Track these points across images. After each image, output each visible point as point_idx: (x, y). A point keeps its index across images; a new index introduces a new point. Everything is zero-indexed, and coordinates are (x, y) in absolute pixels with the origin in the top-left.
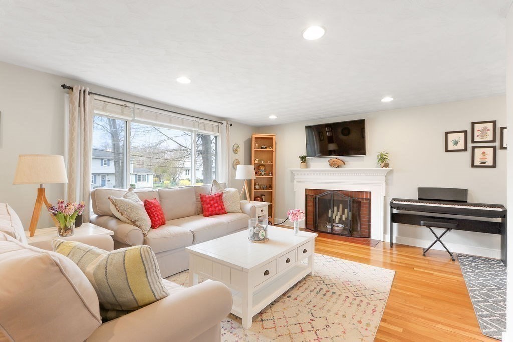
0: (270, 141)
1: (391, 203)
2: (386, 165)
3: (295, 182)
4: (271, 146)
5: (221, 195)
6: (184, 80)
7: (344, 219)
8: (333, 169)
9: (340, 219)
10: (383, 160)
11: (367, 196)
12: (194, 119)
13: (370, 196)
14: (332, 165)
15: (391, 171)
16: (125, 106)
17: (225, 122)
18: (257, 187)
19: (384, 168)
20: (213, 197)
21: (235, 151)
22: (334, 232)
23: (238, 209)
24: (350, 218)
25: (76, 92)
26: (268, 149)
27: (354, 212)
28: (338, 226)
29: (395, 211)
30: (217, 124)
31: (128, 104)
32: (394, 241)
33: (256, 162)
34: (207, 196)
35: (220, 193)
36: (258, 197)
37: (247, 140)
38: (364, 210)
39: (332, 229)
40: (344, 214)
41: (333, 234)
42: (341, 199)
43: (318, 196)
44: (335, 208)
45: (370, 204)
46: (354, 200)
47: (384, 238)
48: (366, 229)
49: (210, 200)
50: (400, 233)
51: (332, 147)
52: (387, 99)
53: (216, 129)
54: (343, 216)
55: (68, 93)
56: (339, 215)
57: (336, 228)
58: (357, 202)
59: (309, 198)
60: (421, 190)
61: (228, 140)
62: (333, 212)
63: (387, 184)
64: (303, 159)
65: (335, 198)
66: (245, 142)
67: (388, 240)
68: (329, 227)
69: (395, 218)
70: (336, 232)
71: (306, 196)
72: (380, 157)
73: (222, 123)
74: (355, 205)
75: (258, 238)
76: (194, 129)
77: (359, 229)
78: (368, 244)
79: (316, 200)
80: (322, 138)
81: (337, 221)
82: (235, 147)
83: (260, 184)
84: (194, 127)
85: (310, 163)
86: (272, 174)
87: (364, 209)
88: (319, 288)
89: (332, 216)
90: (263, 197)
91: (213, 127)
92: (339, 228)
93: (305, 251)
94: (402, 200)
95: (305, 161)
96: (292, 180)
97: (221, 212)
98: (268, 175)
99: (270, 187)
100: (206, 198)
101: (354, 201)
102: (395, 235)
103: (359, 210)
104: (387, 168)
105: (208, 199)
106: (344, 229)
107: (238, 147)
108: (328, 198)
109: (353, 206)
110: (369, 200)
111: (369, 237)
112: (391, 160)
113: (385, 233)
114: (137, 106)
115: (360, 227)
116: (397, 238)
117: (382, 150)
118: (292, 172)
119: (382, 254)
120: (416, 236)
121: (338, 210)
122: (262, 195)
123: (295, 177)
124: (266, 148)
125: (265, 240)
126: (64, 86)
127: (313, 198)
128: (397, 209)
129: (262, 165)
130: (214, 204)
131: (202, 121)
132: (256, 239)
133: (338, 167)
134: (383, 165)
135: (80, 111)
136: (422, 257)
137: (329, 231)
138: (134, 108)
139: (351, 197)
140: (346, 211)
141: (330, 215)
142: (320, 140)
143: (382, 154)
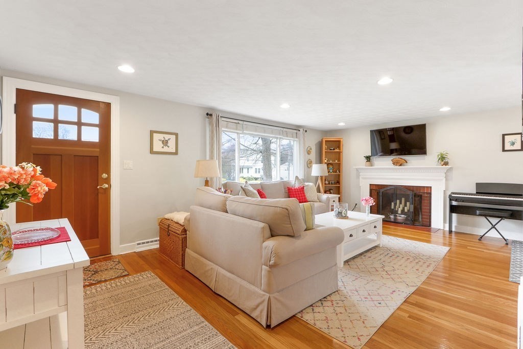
0: (338, 144)
1: (450, 196)
2: (446, 164)
3: (360, 178)
4: (339, 147)
5: (303, 188)
6: (285, 106)
7: (406, 210)
8: (396, 167)
9: (403, 211)
10: (443, 160)
11: (427, 190)
12: (280, 129)
13: (431, 190)
14: (395, 164)
15: (451, 169)
16: (238, 123)
17: (301, 130)
18: (327, 182)
19: (444, 166)
20: (297, 189)
21: (309, 153)
22: (397, 221)
23: (316, 199)
24: (412, 210)
25: (214, 117)
26: (337, 150)
27: (416, 205)
28: (400, 216)
29: (454, 203)
30: (295, 131)
31: (240, 122)
32: (453, 230)
33: (326, 161)
34: (293, 188)
35: (302, 186)
36: (327, 191)
37: (317, 143)
38: (425, 203)
39: (395, 219)
40: (406, 206)
41: (396, 222)
42: (402, 193)
43: (382, 190)
44: (398, 201)
45: (430, 197)
46: (415, 193)
47: (444, 227)
48: (427, 219)
49: (295, 192)
50: (459, 222)
51: (394, 146)
52: (445, 109)
53: (295, 135)
54: (406, 208)
55: (208, 118)
56: (402, 207)
57: (399, 218)
58: (419, 196)
59: (374, 191)
60: (478, 185)
61: (304, 144)
62: (395, 204)
63: (447, 180)
64: (368, 158)
65: (398, 193)
66: (316, 145)
67: (447, 229)
68: (392, 217)
69: (453, 209)
70: (399, 221)
71: (371, 190)
72: (440, 156)
73: (299, 130)
74: (417, 199)
75: (342, 215)
76: (279, 136)
77: (420, 219)
78: (429, 230)
79: (381, 194)
80: (383, 137)
81: (400, 212)
82: (308, 149)
83: (329, 180)
84: (280, 135)
85: (374, 162)
86: (339, 171)
87: (426, 201)
88: (386, 253)
89: (395, 207)
90: (332, 191)
91: (292, 134)
92: (401, 217)
93: (375, 227)
94: (460, 194)
95: (370, 160)
96: (358, 176)
97: (304, 200)
98: (336, 172)
99: (338, 182)
100: (292, 189)
101: (415, 195)
102: (454, 224)
103: (421, 202)
104: (447, 166)
105: (294, 191)
106: (406, 219)
107: (311, 149)
108: (391, 192)
109: (415, 200)
110: (430, 194)
111: (430, 225)
112: (450, 159)
113: (445, 222)
114: (245, 123)
115: (422, 218)
116: (456, 226)
117: (442, 150)
118: (357, 170)
119: (442, 237)
120: (475, 225)
121: (401, 203)
122: (330, 190)
123: (360, 174)
124: (334, 149)
125: (346, 217)
126: (207, 114)
127: (378, 192)
128: (456, 201)
129: (330, 164)
130: (299, 194)
131: (285, 129)
132: (340, 216)
133: (401, 165)
134: (443, 163)
135: (216, 130)
136: (478, 241)
137: (392, 220)
138: (243, 124)
139: (413, 191)
140: (408, 203)
141: (393, 207)
142: (382, 139)
143: (442, 154)
